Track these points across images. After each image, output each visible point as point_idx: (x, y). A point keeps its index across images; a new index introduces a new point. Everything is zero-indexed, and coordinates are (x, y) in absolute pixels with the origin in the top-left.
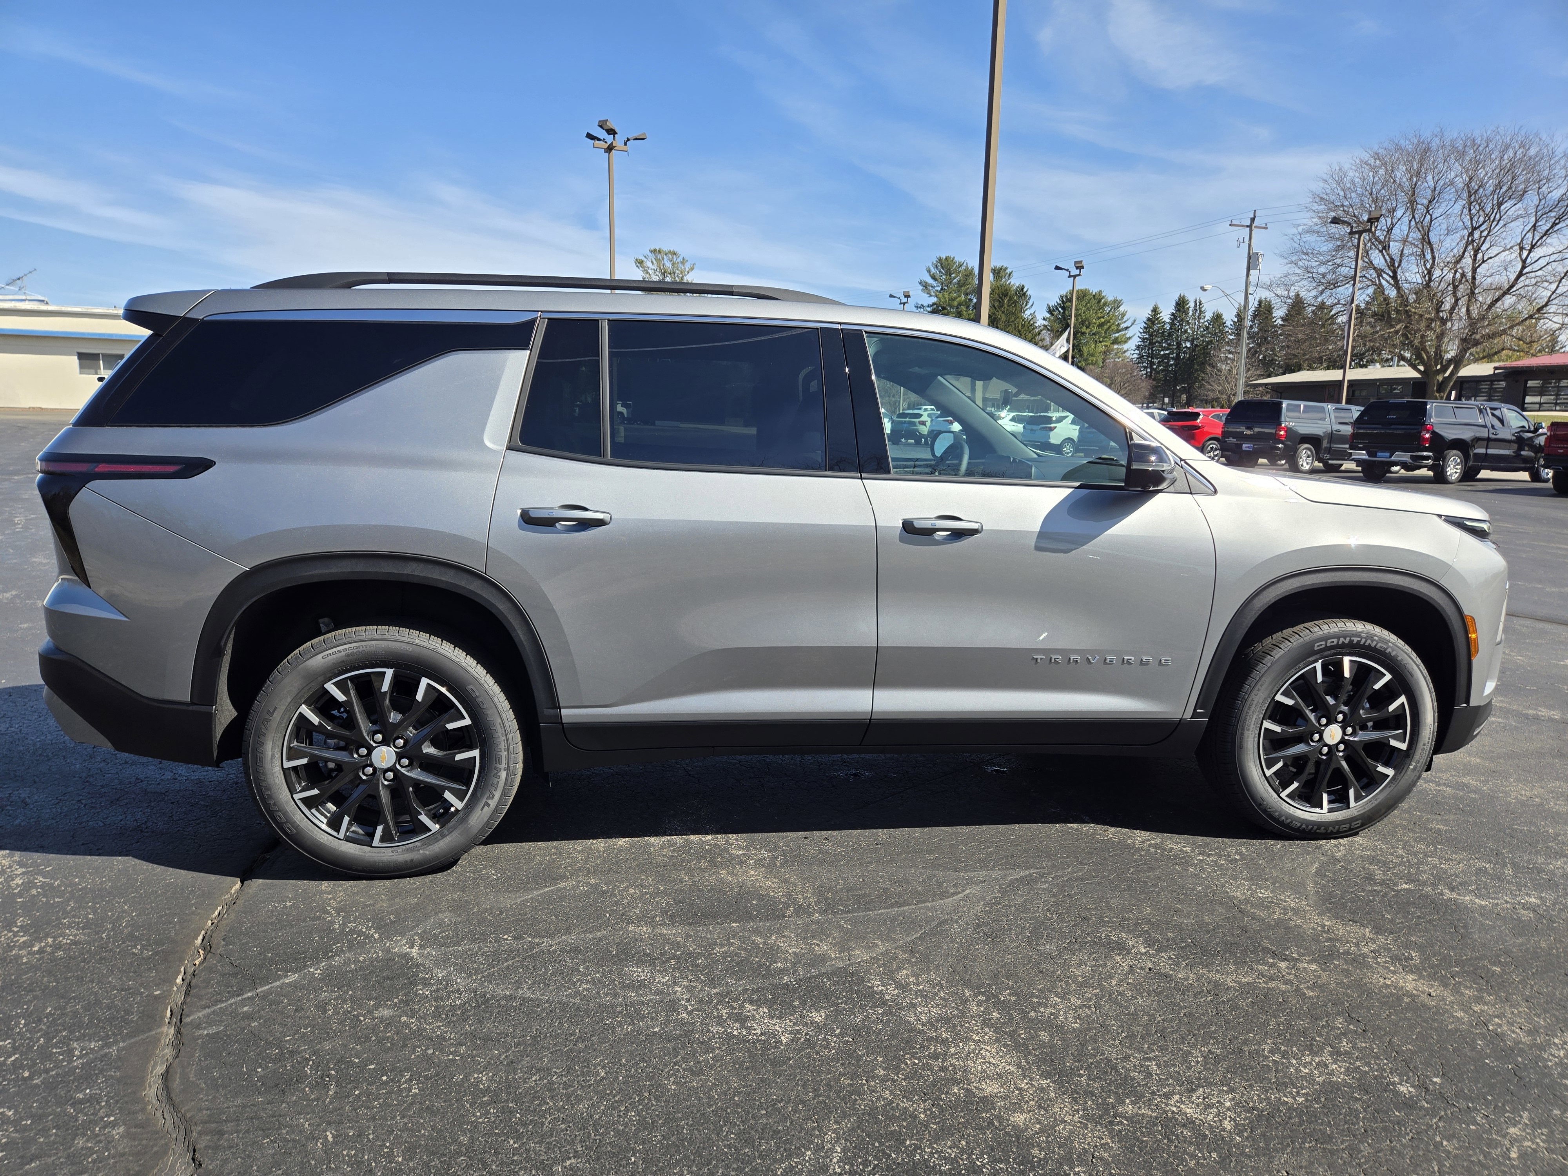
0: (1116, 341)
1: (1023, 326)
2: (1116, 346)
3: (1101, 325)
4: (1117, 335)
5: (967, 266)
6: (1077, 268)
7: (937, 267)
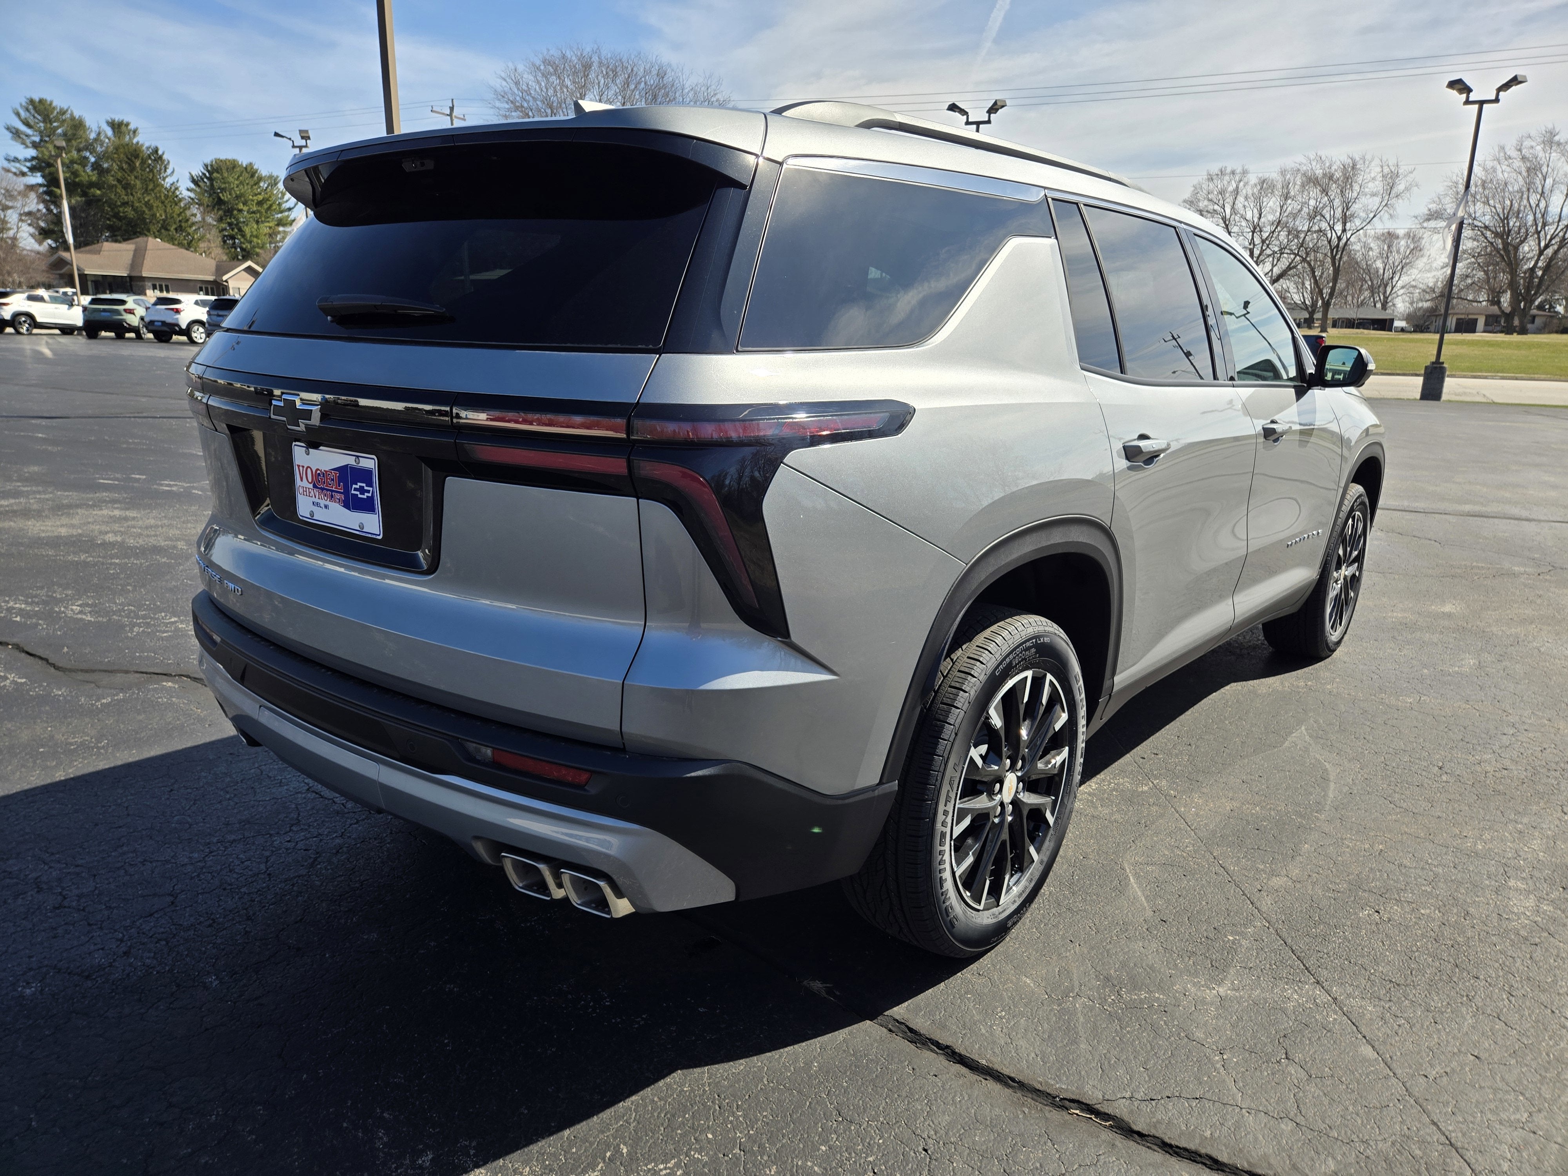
0: (280, 223)
1: (167, 196)
2: (281, 229)
3: (260, 203)
4: (280, 216)
5: (72, 114)
6: (303, 138)
7: (27, 110)
